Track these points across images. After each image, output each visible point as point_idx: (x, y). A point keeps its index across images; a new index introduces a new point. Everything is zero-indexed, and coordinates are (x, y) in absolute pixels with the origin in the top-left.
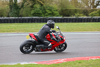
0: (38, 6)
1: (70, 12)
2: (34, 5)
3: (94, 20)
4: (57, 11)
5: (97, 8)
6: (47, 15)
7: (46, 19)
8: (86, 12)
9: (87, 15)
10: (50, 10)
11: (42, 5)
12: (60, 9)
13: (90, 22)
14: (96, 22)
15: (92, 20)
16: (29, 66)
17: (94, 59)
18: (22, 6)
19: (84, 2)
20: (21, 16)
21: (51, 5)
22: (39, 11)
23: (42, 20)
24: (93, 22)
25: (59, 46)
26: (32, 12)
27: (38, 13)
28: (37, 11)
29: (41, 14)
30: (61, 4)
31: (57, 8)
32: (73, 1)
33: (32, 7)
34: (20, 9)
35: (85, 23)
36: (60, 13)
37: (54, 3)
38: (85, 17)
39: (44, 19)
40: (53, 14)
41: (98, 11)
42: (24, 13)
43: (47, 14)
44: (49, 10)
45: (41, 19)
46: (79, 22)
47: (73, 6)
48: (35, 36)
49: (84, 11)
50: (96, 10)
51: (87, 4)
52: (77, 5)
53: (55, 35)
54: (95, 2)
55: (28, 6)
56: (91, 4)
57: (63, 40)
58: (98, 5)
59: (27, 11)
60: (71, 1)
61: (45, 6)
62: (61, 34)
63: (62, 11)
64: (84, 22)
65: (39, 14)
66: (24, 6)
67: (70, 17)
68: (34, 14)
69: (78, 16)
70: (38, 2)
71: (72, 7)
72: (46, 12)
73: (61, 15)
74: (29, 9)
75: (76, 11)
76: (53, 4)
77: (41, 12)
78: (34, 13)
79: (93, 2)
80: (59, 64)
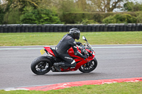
0: (29, 9)
1: (75, 17)
2: (24, 7)
3: (110, 29)
4: (56, 15)
5: (114, 11)
6: (42, 22)
7: (41, 27)
8: (97, 18)
9: (100, 22)
10: (47, 15)
11: (35, 7)
12: (61, 13)
13: (103, 31)
14: (112, 31)
15: (106, 29)
16: (17, 93)
17: (108, 83)
18: (7, 9)
19: (95, 4)
20: (5, 23)
21: (48, 8)
22: (31, 16)
23: (36, 29)
24: (108, 31)
25: (86, 63)
26: (22, 17)
27: (30, 19)
28: (28, 16)
29: (35, 20)
30: (63, 6)
31: (57, 12)
32: (80, 2)
33: (21, 10)
34: (4, 13)
35: (97, 33)
36: (61, 19)
37: (52, 4)
38: (97, 24)
39: (38, 27)
40: (51, 20)
41: (115, 15)
42: (10, 18)
43: (42, 20)
44: (45, 14)
45: (34, 27)
46: (87, 31)
47: (80, 9)
48: (52, 50)
49: (95, 16)
50: (112, 14)
51: (99, 6)
52: (86, 8)
53: (80, 49)
54: (111, 3)
55: (16, 9)
56: (105, 6)
57: (91, 56)
58: (114, 7)
59: (14, 16)
60: (77, 2)
61: (39, 8)
62: (89, 47)
63: (64, 15)
64: (95, 31)
65: (32, 20)
66: (11, 9)
67: (76, 25)
68: (25, 21)
69: (87, 22)
70: (30, 3)
71: (78, 11)
72: (41, 18)
73: (62, 21)
74: (17, 13)
75: (83, 16)
76: (51, 6)
77: (33, 17)
78: (25, 19)
79: (108, 4)
80: (60, 90)
